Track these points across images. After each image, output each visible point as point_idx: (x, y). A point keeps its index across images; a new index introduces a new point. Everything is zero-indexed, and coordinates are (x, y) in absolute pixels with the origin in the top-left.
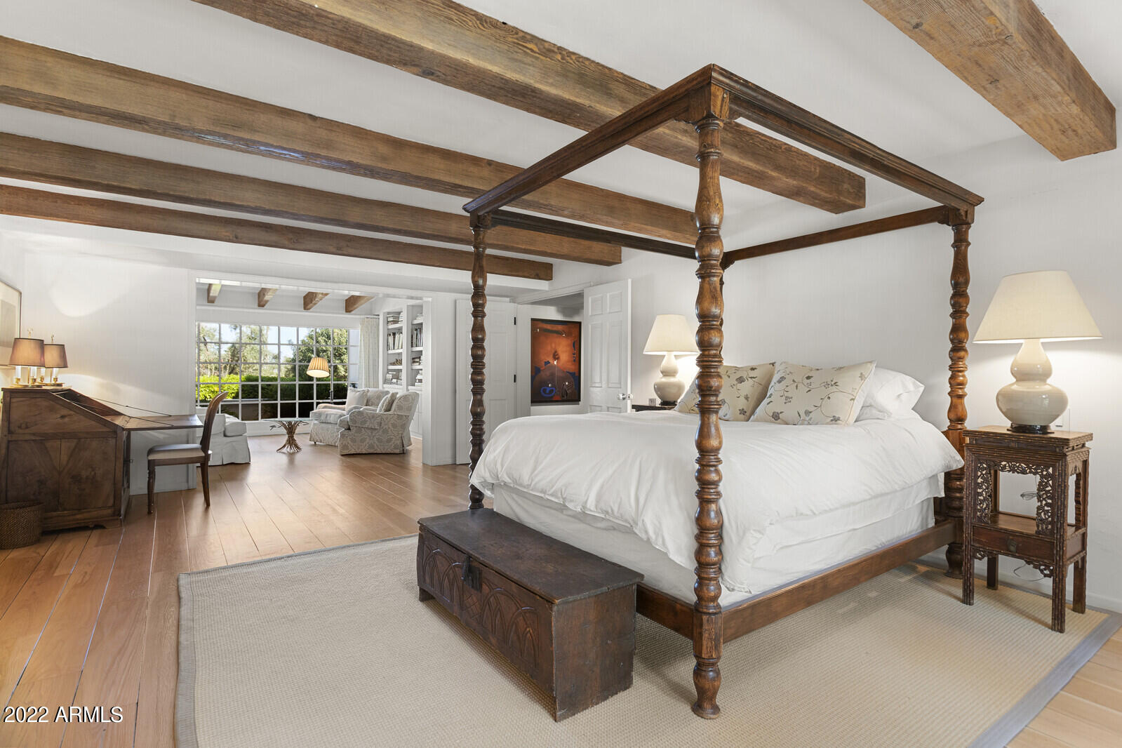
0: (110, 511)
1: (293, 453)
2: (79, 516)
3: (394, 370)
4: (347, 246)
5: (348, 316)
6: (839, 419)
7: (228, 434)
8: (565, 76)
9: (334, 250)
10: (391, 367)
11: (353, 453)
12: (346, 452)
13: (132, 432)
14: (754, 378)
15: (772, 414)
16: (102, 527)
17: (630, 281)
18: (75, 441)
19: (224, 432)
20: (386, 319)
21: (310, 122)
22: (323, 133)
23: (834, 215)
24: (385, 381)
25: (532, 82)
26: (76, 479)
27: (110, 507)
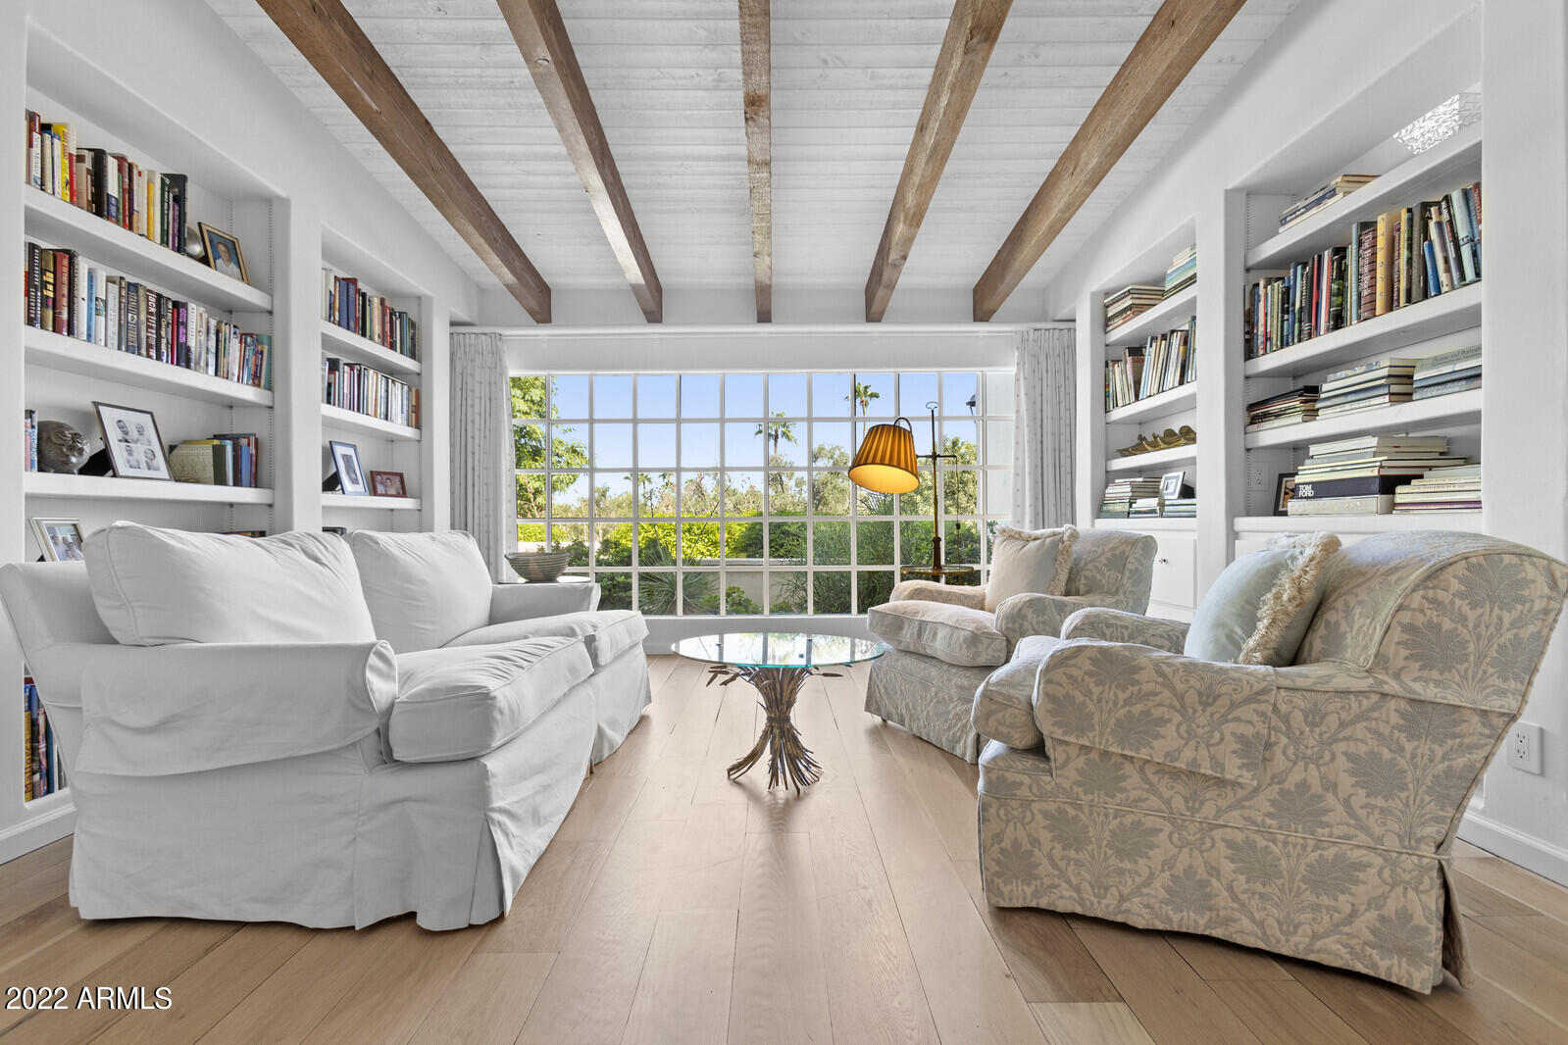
3: (1139, 471)
5: (982, 331)
10: (1121, 463)
11: (1062, 906)
12: (1020, 894)
20: (1100, 310)
24: (1100, 510)
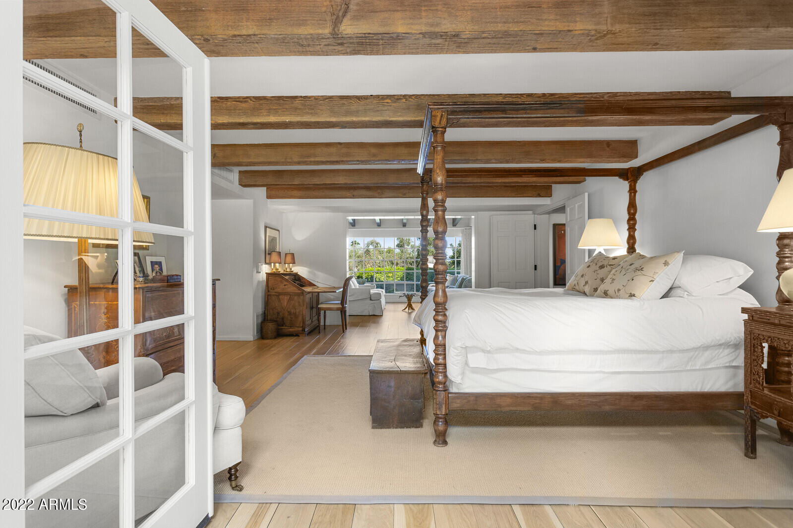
0: (301, 329)
1: (411, 313)
2: (290, 330)
4: (409, 192)
5: (455, 229)
6: (634, 295)
7: (372, 299)
8: (408, 109)
9: (401, 196)
13: (320, 293)
14: (612, 265)
15: (603, 292)
16: (298, 336)
17: (586, 194)
18: (289, 296)
19: (370, 297)
21: (339, 146)
22: (344, 150)
23: (710, 126)
25: (388, 118)
26: (290, 313)
27: (301, 327)
